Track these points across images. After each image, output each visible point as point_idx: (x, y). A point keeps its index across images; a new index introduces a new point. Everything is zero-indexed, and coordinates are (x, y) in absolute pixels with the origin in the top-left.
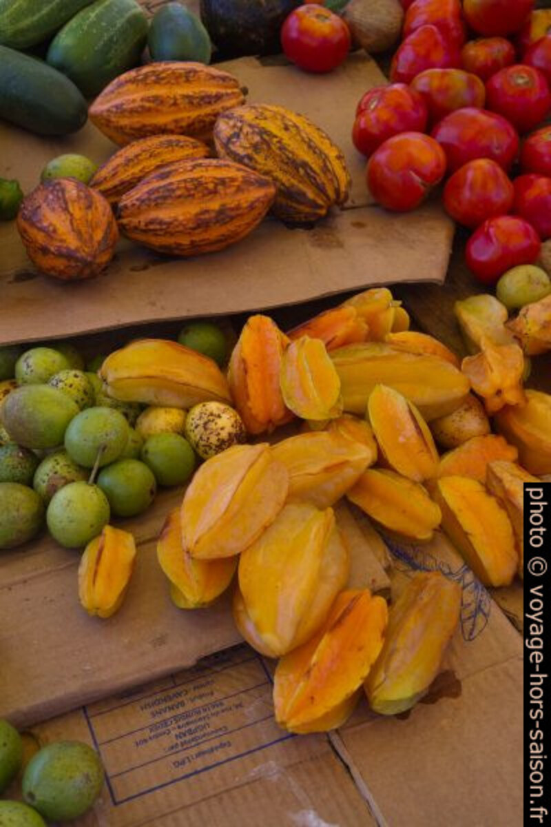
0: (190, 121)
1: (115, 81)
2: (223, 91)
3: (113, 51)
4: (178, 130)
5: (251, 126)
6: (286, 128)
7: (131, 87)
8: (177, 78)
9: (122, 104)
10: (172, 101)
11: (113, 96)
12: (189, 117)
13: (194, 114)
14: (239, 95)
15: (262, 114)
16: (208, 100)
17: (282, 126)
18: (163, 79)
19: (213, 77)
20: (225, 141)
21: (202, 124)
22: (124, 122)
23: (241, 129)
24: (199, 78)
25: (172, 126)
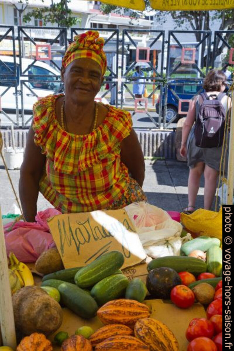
0: (129, 320)
1: (107, 303)
2: (142, 311)
3: (112, 292)
4: (124, 323)
5: (145, 326)
6: (157, 329)
7: (111, 306)
8: (127, 305)
9: (107, 311)
10: (123, 313)
11: (105, 308)
12: (128, 319)
13: (130, 318)
14: (148, 313)
15: (150, 322)
16: (136, 314)
17: (156, 328)
18: (122, 305)
19: (139, 306)
20: (137, 329)
21: (133, 322)
22: (107, 317)
23: (142, 326)
24: (134, 306)
25: (122, 321)
